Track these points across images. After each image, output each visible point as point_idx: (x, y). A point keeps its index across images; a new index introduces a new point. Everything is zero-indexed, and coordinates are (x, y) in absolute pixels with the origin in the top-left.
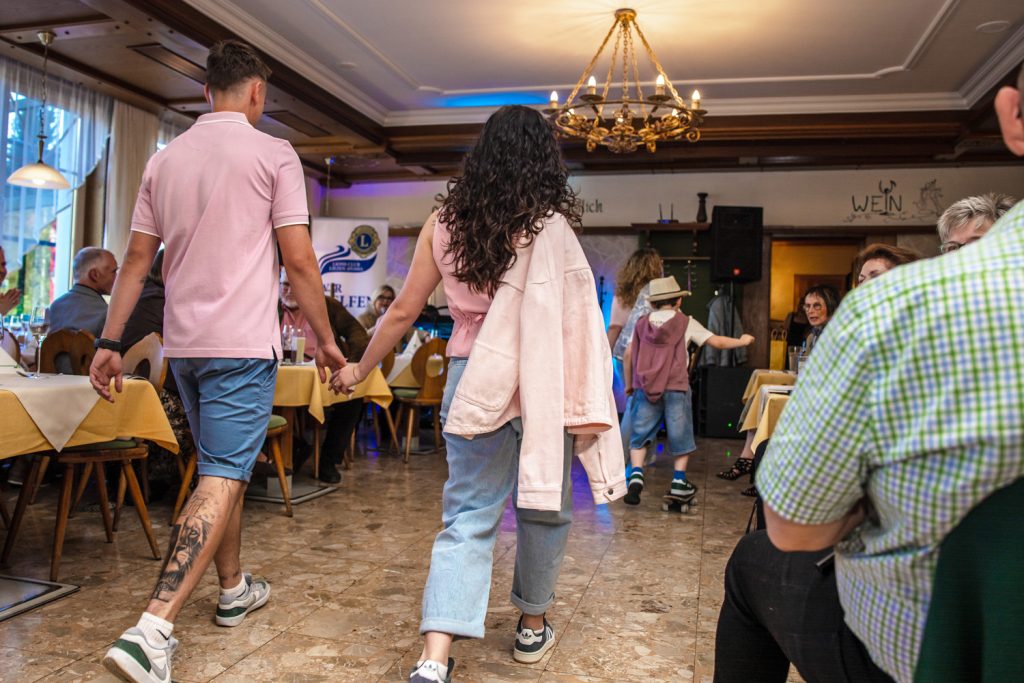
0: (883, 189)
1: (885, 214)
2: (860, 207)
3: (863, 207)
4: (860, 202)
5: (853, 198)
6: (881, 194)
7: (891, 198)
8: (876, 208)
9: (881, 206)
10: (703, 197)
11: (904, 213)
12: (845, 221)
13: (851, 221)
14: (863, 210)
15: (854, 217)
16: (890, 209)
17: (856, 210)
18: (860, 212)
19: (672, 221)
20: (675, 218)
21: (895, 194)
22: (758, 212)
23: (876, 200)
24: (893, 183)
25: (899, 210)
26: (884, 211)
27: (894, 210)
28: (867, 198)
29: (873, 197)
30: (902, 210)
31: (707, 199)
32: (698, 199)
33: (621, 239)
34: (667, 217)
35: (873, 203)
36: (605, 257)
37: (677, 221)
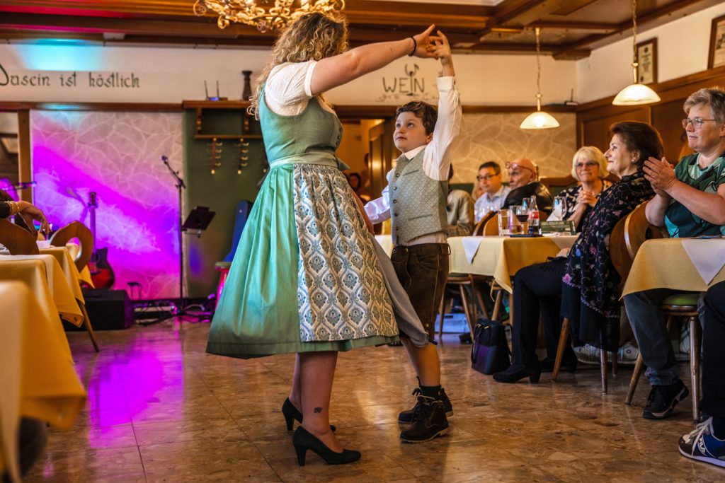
0: (409, 72)
1: (411, 94)
2: (390, 88)
3: (392, 88)
4: (390, 83)
5: (384, 80)
6: (406, 76)
7: (415, 80)
8: (404, 89)
9: (407, 88)
10: (247, 74)
11: (426, 94)
12: (377, 101)
13: (383, 101)
14: (393, 91)
15: (385, 97)
16: (415, 90)
17: (387, 91)
18: (390, 92)
19: (221, 99)
20: (221, 96)
21: (418, 76)
23: (403, 82)
24: (416, 66)
25: (422, 91)
26: (410, 92)
27: (418, 91)
28: (396, 80)
29: (401, 79)
30: (425, 92)
31: (252, 77)
32: (242, 77)
33: (163, 116)
34: (212, 94)
35: (401, 85)
36: (147, 136)
37: (226, 99)
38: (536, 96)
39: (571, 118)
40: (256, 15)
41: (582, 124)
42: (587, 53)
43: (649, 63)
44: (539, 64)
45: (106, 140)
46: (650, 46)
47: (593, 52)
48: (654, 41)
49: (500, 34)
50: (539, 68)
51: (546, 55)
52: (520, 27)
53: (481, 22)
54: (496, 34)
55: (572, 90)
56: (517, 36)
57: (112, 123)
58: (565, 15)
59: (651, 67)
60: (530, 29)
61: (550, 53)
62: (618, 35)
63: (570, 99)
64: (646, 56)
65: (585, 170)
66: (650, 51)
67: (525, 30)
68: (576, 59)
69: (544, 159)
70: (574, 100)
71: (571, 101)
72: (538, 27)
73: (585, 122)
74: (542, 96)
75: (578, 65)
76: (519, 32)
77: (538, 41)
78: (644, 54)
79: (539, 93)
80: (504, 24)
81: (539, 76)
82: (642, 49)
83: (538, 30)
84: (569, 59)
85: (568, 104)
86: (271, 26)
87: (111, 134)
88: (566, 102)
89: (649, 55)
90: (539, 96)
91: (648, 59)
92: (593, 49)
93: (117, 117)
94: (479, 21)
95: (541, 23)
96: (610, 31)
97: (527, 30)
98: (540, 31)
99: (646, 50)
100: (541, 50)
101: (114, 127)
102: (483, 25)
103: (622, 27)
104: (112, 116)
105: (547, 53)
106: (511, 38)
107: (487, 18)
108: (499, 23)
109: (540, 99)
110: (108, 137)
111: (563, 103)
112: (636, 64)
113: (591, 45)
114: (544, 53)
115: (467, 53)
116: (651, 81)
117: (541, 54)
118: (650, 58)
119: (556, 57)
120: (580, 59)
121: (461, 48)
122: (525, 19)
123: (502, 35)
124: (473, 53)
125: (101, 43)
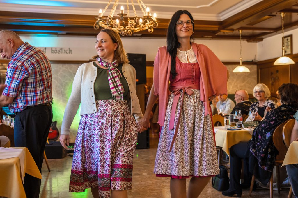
22: (144, 56)
38: (240, 59)
39: (255, 67)
40: (120, 29)
41: (259, 70)
42: (261, 40)
43: (289, 45)
44: (241, 45)
45: (57, 76)
46: (289, 38)
47: (264, 40)
48: (291, 36)
49: (224, 33)
50: (241, 47)
51: (244, 40)
52: (233, 30)
53: (216, 28)
54: (222, 32)
55: (255, 55)
56: (231, 33)
57: (60, 68)
58: (252, 25)
59: (290, 47)
60: (237, 30)
61: (246, 39)
62: (275, 33)
63: (254, 59)
64: (288, 42)
65: (258, 94)
66: (289, 40)
67: (235, 31)
68: (257, 42)
69: (243, 84)
70: (256, 59)
71: (255, 60)
72: (240, 30)
73: (261, 69)
74: (242, 59)
75: (258, 44)
76: (232, 32)
77: (240, 36)
78: (286, 41)
79: (241, 58)
80: (226, 29)
81: (241, 50)
82: (286, 39)
83: (240, 31)
84: (253, 42)
85: (253, 61)
86: (126, 33)
87: (59, 73)
88: (252, 60)
89: (289, 42)
90: (241, 59)
91: (288, 44)
92: (264, 38)
93: (62, 66)
94: (215, 27)
95: (242, 28)
96: (272, 31)
97: (236, 31)
98: (241, 31)
99: (287, 40)
100: (242, 38)
101: (61, 70)
102: (217, 29)
103: (277, 30)
104: (60, 66)
105: (244, 39)
106: (229, 34)
107: (219, 26)
108: (224, 28)
109: (241, 60)
110: (58, 74)
111: (251, 60)
112: (284, 48)
113: (263, 37)
114: (243, 39)
115: (210, 40)
116: (290, 53)
117: (242, 40)
118: (289, 43)
119: (248, 41)
120: (258, 42)
121: (207, 37)
122: (235, 27)
123: (225, 33)
124: (213, 39)
125: (57, 36)
